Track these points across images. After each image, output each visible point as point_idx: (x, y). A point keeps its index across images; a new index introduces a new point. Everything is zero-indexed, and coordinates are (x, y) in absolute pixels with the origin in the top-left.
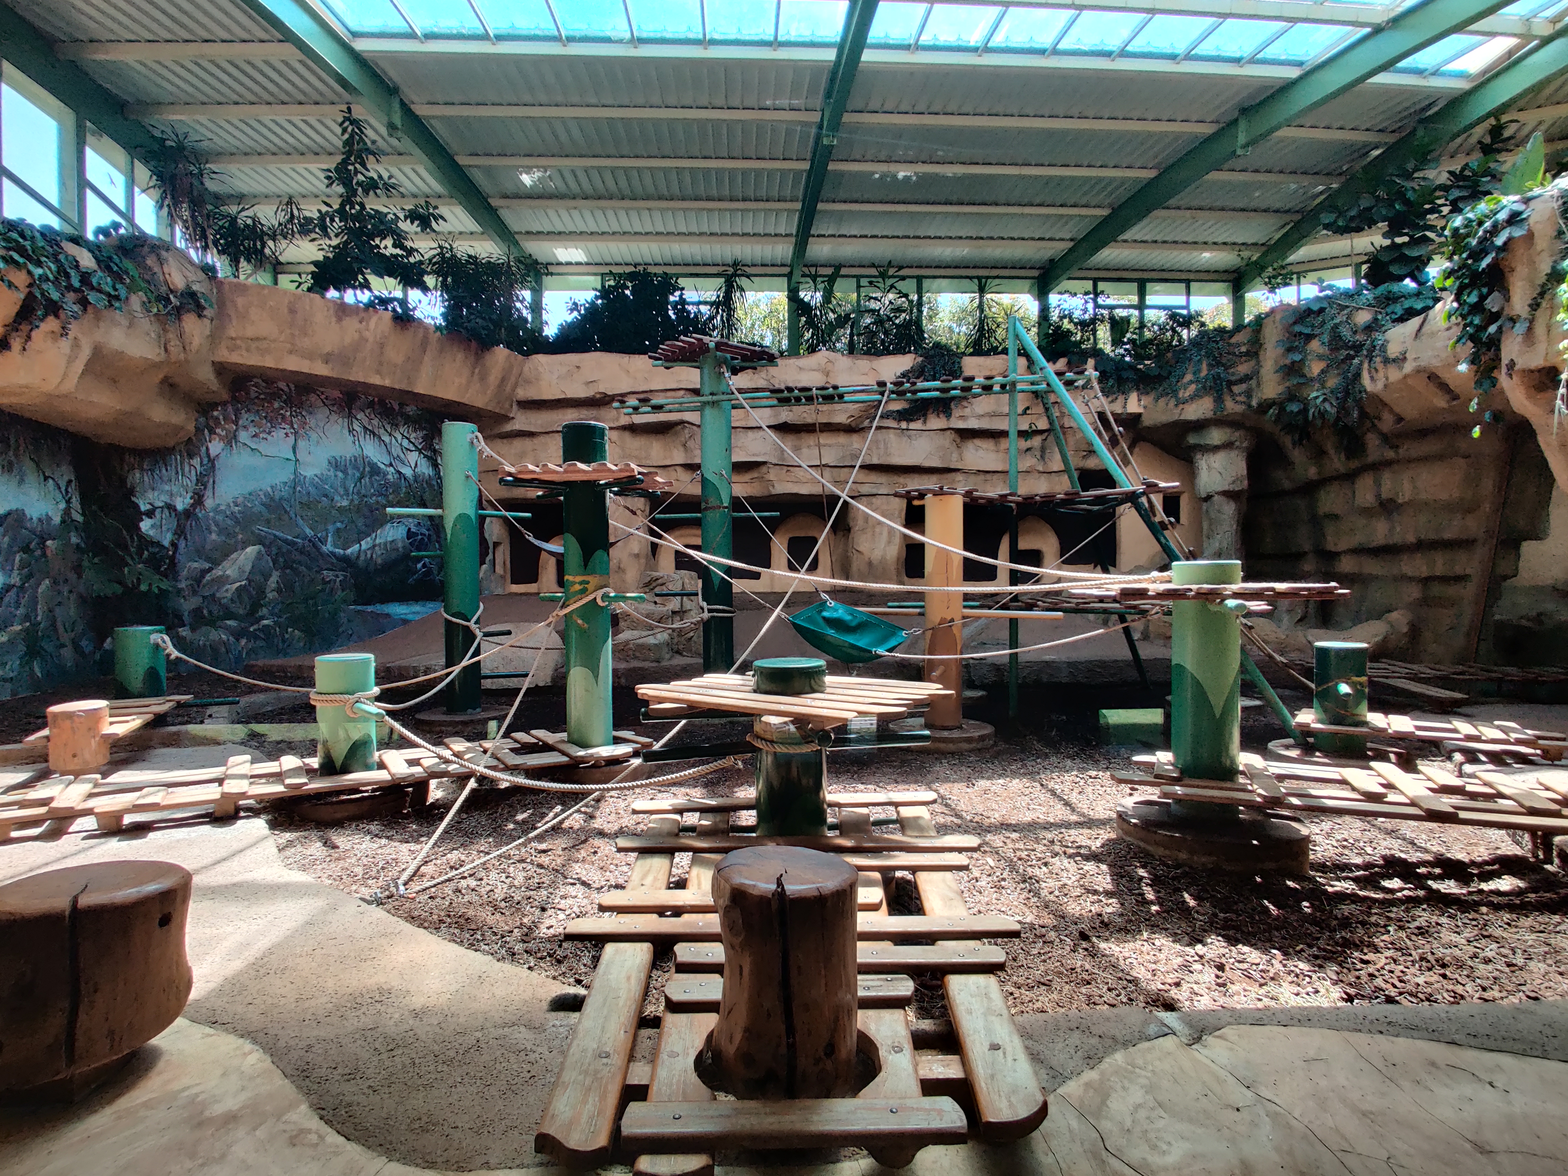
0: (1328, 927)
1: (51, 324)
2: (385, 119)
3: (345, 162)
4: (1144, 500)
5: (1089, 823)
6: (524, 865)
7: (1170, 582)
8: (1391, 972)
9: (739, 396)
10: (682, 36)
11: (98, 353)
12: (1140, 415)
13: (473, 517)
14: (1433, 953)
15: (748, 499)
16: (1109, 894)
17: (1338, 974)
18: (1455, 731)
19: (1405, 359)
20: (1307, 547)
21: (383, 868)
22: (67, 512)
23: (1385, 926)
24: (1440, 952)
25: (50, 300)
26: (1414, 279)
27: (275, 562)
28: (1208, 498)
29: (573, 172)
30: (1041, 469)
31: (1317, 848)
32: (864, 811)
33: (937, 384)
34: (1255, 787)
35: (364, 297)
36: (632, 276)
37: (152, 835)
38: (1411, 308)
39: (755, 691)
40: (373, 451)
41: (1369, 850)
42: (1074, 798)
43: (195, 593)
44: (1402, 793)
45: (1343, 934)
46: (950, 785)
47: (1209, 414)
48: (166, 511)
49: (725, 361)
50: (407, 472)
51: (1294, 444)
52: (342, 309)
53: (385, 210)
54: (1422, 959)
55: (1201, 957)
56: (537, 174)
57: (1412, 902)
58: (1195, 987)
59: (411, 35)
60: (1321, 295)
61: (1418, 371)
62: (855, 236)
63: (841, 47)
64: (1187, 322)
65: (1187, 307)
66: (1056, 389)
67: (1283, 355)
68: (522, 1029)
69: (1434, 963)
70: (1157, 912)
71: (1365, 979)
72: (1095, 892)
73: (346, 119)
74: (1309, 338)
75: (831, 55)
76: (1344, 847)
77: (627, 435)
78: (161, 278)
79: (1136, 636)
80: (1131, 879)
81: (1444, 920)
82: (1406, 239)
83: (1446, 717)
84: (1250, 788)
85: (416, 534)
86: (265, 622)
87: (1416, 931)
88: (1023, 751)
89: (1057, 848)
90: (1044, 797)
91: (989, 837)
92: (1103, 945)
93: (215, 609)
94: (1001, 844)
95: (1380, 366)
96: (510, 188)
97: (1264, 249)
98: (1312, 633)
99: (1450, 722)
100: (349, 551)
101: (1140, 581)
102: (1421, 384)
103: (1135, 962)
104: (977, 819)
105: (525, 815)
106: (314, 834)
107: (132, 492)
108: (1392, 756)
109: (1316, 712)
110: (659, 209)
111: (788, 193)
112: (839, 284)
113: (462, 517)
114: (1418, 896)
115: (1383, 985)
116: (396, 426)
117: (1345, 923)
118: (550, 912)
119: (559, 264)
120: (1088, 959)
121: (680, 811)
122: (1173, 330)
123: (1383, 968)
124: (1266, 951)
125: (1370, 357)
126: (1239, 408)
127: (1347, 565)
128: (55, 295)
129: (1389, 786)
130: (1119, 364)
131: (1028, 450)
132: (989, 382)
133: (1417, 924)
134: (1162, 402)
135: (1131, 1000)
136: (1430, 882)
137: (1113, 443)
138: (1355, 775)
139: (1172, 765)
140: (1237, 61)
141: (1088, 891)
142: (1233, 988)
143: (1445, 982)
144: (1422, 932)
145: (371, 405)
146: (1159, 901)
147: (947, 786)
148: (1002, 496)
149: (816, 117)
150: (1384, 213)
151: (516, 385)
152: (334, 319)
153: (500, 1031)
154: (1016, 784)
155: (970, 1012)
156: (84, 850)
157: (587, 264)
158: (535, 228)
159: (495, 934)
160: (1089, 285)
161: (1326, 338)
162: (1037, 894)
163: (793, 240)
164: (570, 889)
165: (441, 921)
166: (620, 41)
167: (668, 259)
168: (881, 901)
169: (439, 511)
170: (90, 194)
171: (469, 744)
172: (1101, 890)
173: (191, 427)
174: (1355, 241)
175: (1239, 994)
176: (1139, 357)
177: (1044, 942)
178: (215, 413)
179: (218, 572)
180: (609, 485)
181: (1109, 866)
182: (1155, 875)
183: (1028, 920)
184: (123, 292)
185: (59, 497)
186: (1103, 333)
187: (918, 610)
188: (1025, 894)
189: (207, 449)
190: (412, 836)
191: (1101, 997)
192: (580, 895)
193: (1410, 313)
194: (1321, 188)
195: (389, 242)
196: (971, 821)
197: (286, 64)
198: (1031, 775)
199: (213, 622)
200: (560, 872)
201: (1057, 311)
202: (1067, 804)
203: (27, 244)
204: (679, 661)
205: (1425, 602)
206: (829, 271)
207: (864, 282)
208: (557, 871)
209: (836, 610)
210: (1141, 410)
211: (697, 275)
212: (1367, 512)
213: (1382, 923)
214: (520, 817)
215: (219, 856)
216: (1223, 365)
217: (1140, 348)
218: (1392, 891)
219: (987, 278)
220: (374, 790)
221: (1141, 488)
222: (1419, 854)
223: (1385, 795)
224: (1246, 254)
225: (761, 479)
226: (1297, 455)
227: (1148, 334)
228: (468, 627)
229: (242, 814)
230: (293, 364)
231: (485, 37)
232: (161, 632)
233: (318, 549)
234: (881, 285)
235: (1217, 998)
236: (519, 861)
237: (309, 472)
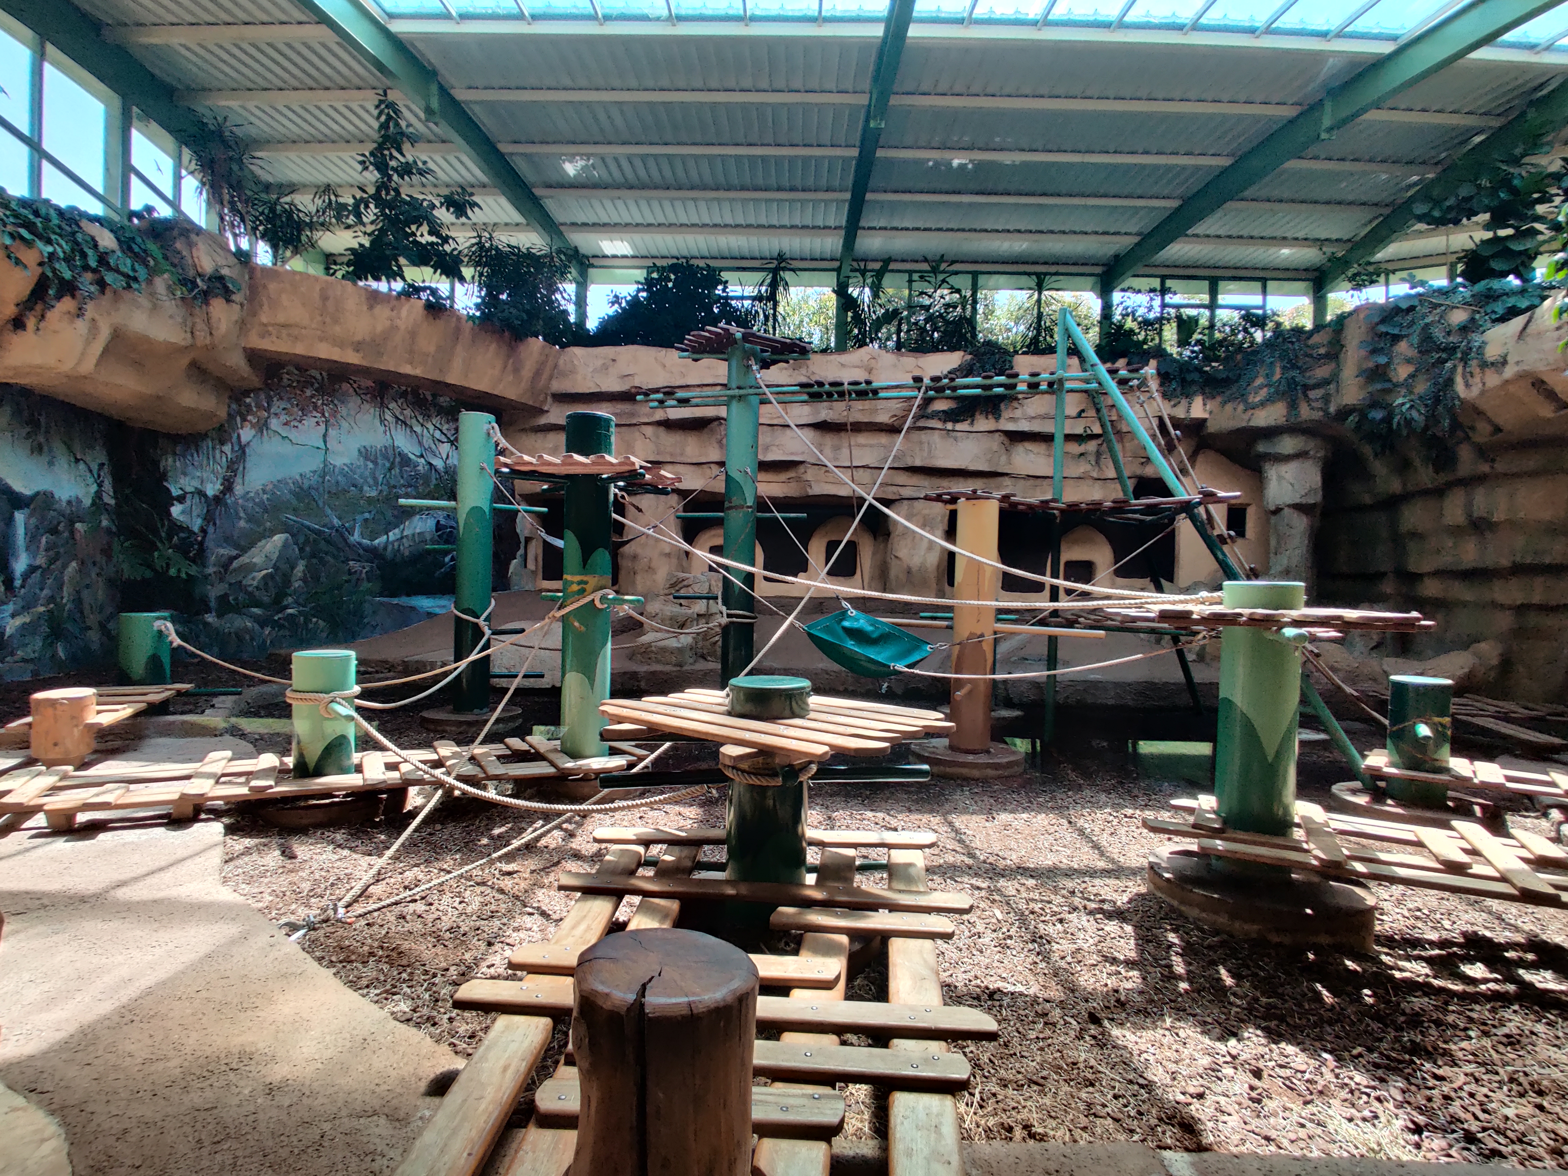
0: (1394, 1022)
1: (67, 304)
2: (423, 103)
3: (381, 147)
4: (1201, 510)
5: (1117, 872)
6: (483, 889)
7: (1220, 603)
8: (1472, 1095)
9: (767, 390)
10: (722, 13)
11: (117, 336)
12: (1204, 420)
13: (487, 511)
14: (1526, 1074)
15: (773, 499)
16: (1130, 964)
17: (1404, 1092)
18: (1553, 784)
19: (1504, 363)
20: (1386, 566)
21: (332, 885)
22: (98, 495)
23: (1466, 1029)
24: (1535, 1072)
25: (62, 280)
26: (1518, 275)
27: (301, 550)
28: (1278, 511)
29: (616, 159)
30: (1095, 475)
31: (1384, 917)
32: (850, 852)
33: (978, 380)
34: (1312, 846)
35: (398, 285)
36: (673, 268)
37: (102, 836)
38: (1514, 306)
39: (729, 714)
40: (404, 442)
41: (1447, 924)
42: (1104, 840)
43: (221, 580)
44: (1489, 863)
45: (1413, 1037)
46: (968, 817)
47: (1282, 421)
48: (196, 497)
49: (754, 354)
50: (438, 463)
51: (1376, 455)
52: (375, 297)
53: (421, 197)
54: (1512, 1080)
55: (1234, 1057)
56: (580, 163)
57: (1500, 999)
58: (1222, 1100)
59: (447, 16)
60: (1413, 292)
61: (1521, 376)
62: (907, 229)
63: (888, 21)
64: (1260, 322)
65: (1263, 307)
66: (1109, 390)
67: (1366, 358)
68: (383, 1121)
69: (1528, 1087)
70: (1186, 991)
71: (1437, 1102)
72: (1114, 961)
73: (381, 102)
74: (1396, 339)
75: (878, 31)
76: (1417, 918)
77: (661, 431)
78: (190, 262)
79: (1190, 657)
80: (1159, 944)
81: (1540, 1028)
82: (1510, 231)
83: (1541, 765)
84: (1305, 846)
85: (446, 527)
86: (290, 611)
87: (1505, 1040)
88: (1055, 780)
89: (1077, 901)
90: (1068, 835)
91: (1002, 883)
92: (1116, 1032)
93: (241, 597)
94: (1014, 892)
95: (1477, 371)
96: (554, 178)
97: (1350, 245)
98: (1389, 663)
99: (1547, 774)
100: (377, 542)
101: (1186, 602)
102: (1523, 391)
103: (1152, 1059)
104: (991, 860)
105: (503, 829)
106: (275, 841)
107: (164, 476)
108: (1477, 809)
109: (1390, 754)
110: (704, 199)
111: (836, 183)
112: (887, 280)
113: (476, 510)
114: (1507, 992)
115: (1462, 1115)
116: (428, 417)
117: (1415, 1021)
118: (497, 947)
119: (605, 257)
120: (1096, 1050)
121: (647, 843)
122: (1245, 330)
123: (1461, 1088)
124: (1314, 1054)
125: (1465, 360)
126: (1317, 415)
127: (1431, 588)
128: (67, 275)
129: (1474, 852)
130: (1184, 367)
131: (1082, 454)
132: (1035, 379)
133: (1505, 1030)
134: (1229, 407)
135: (1140, 1113)
136: (1521, 972)
137: (1169, 449)
138: (1431, 836)
139: (1215, 812)
140: (1323, 35)
141: (1106, 959)
142: (1270, 1105)
143: (1542, 1117)
144: (1512, 1041)
145: (404, 395)
146: (1190, 977)
147: (965, 818)
148: (1042, 502)
149: (864, 100)
150: (1486, 201)
151: (551, 378)
152: (365, 308)
153: (355, 1123)
154: (1042, 820)
155: (909, 1154)
156: (27, 850)
157: (633, 257)
158: (581, 218)
159: (426, 972)
160: (1156, 283)
161: (1415, 339)
162: (1046, 958)
163: (843, 232)
164: (527, 918)
165: (372, 954)
166: (658, 19)
167: (715, 253)
168: (838, 978)
169: (453, 503)
170: (134, 180)
171: (457, 749)
172: (1122, 958)
173: (223, 413)
174: (1452, 237)
175: (1275, 1114)
176: (1208, 360)
177: (1046, 1023)
178: (248, 400)
179: (244, 559)
180: (613, 479)
181: (1135, 926)
182: (1188, 943)
183: (1031, 992)
184: (142, 273)
185: (91, 480)
186: (1170, 333)
187: (945, 623)
188: (1033, 957)
189: (239, 436)
190: (377, 848)
191: (1104, 1106)
192: (535, 928)
193: (1513, 312)
194: (1415, 178)
195: (425, 228)
196: (984, 862)
197: (324, 45)
198: (1060, 809)
199: (237, 609)
200: (520, 900)
201: (1120, 309)
202: (1096, 846)
203: (38, 221)
204: (701, 665)
205: (1519, 633)
206: (877, 266)
207: (916, 277)
208: (517, 898)
209: (857, 620)
210: (1206, 416)
211: (744, 269)
212: (1456, 531)
213: (1462, 1025)
214: (496, 831)
215: (157, 865)
216: (1298, 368)
217: (1210, 350)
218: (1473, 981)
219: (1046, 274)
220: (345, 796)
221: (1197, 498)
222: (1507, 933)
223: (1468, 866)
224: (1328, 249)
225: (798, 479)
226: (1379, 468)
227: (1218, 335)
228: (477, 624)
229: (203, 816)
230: (325, 351)
231: (520, 17)
232: (165, 619)
233: (345, 540)
234: (933, 280)
235: (1248, 1119)
236: (478, 884)
237: (339, 461)
